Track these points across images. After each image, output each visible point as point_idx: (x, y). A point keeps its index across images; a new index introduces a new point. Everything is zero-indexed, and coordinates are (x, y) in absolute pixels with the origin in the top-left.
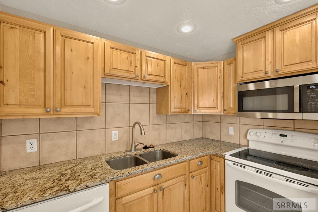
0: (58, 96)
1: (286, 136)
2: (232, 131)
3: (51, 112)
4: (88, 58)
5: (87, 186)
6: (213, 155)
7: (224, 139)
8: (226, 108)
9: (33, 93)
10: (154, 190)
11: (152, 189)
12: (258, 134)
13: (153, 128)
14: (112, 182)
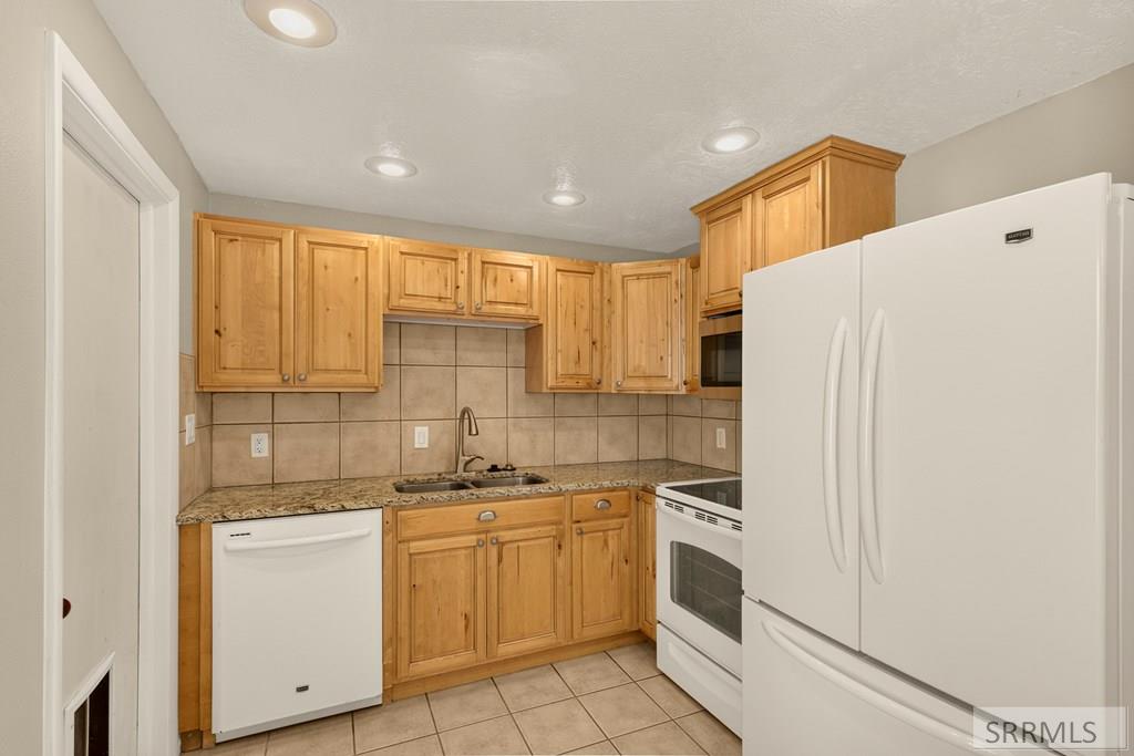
0: (303, 354)
2: (721, 438)
3: (291, 381)
4: (356, 279)
5: (343, 507)
6: (642, 489)
7: (708, 461)
8: (688, 376)
9: (261, 348)
10: (478, 540)
11: (474, 537)
13: (515, 425)
14: (389, 510)
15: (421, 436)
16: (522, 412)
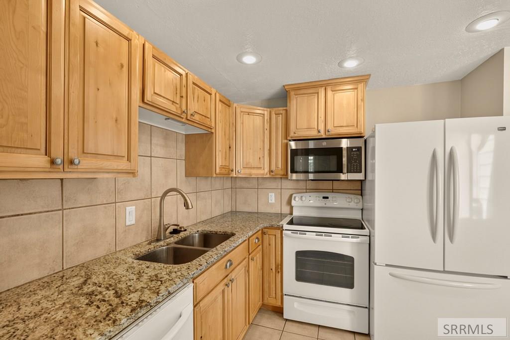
1: (327, 198)
2: (272, 197)
4: (122, 66)
5: (169, 292)
6: (266, 228)
7: (262, 209)
8: (273, 168)
9: (23, 119)
11: (224, 283)
12: (304, 198)
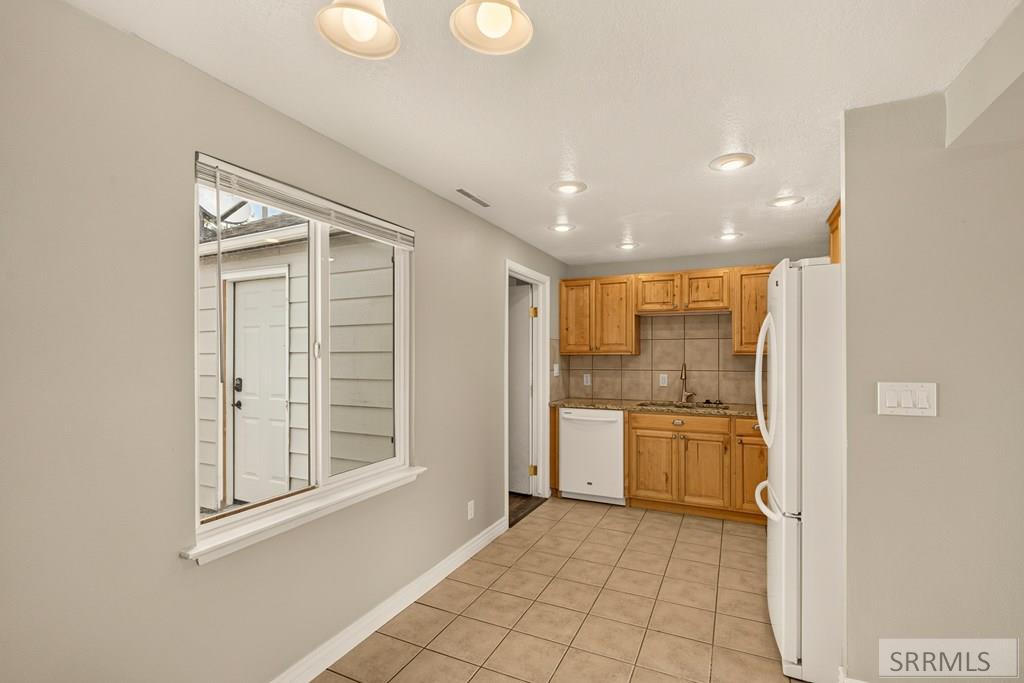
3: (594, 350)
4: (622, 299)
9: (582, 334)
10: (673, 435)
11: (671, 433)
13: (724, 376)
14: (627, 413)
15: (663, 379)
16: (730, 367)
